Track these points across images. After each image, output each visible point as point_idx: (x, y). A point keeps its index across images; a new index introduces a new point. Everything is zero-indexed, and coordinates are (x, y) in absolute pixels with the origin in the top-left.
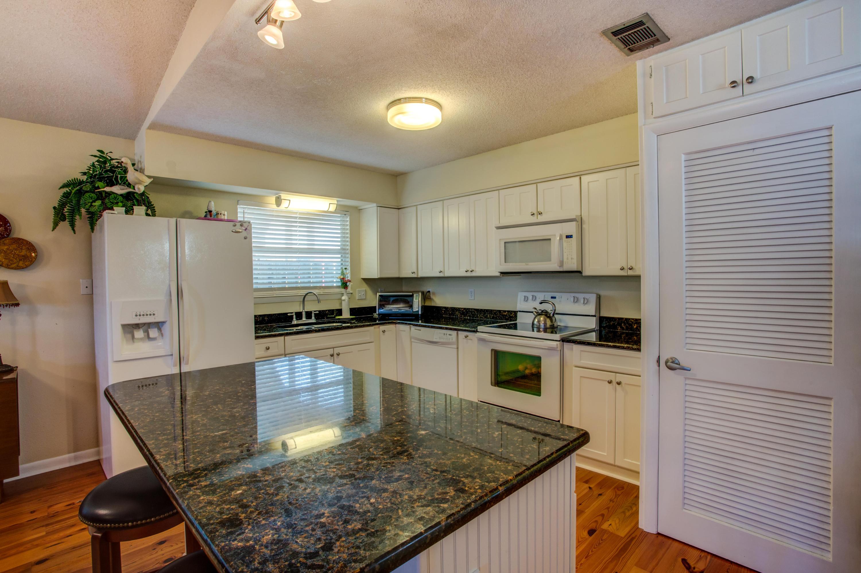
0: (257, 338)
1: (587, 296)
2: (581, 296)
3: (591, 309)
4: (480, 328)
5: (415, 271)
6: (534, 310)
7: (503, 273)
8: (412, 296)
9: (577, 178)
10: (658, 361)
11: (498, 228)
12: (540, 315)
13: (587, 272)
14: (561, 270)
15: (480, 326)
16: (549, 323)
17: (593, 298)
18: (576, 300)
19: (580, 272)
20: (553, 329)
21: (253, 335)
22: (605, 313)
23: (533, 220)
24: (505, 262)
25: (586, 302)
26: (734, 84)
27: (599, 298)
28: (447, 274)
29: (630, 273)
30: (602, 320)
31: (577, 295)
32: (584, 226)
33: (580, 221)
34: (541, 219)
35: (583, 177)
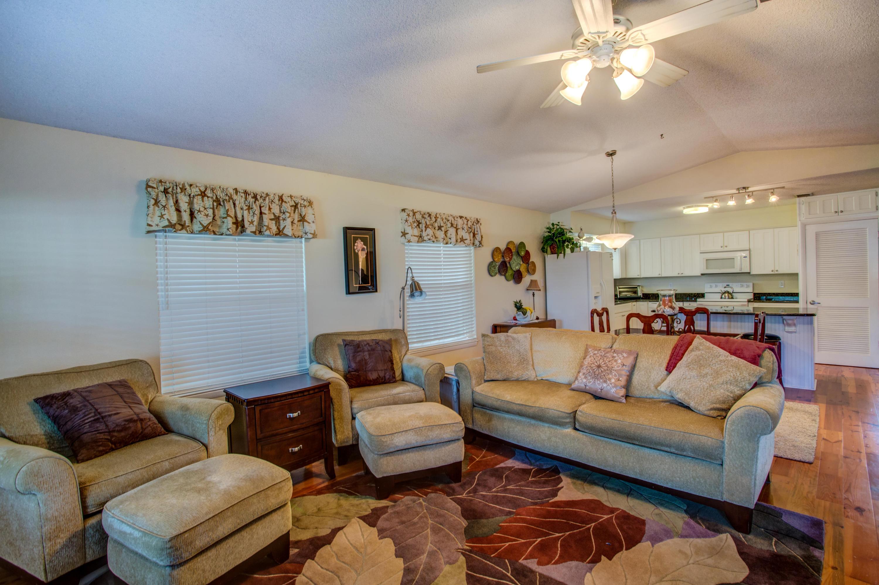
0: (615, 304)
1: (748, 284)
2: (745, 284)
3: (750, 290)
4: (698, 300)
5: (639, 274)
6: (720, 291)
7: (702, 274)
8: (637, 288)
9: (748, 231)
10: (807, 303)
11: (701, 253)
12: (724, 293)
13: (753, 273)
14: (741, 272)
15: (699, 298)
16: (730, 296)
17: (751, 284)
18: (742, 286)
19: (749, 273)
20: (732, 298)
21: (614, 303)
22: (756, 291)
23: (722, 249)
24: (707, 269)
25: (748, 286)
26: (836, 212)
27: (753, 284)
28: (663, 276)
29: (776, 273)
30: (755, 294)
31: (742, 283)
32: (751, 253)
33: (750, 250)
34: (726, 249)
35: (751, 231)
